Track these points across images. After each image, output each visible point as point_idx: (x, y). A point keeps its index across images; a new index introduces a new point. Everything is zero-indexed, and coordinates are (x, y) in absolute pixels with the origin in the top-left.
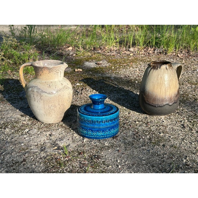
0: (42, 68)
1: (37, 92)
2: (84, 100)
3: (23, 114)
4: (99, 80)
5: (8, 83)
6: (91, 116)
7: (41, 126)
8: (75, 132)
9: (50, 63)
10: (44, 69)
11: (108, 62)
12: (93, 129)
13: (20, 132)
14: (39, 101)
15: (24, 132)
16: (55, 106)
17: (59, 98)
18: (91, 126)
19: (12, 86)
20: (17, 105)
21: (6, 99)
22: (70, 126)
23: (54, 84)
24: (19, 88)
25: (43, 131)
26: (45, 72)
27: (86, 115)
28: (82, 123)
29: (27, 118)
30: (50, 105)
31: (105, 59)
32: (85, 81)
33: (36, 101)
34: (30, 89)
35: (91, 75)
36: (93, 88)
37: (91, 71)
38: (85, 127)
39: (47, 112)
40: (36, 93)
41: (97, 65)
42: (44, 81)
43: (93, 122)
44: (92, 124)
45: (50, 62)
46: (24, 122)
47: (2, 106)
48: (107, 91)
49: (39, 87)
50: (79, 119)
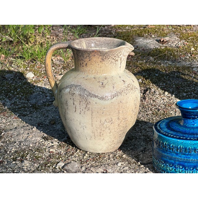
0: (91, 52)
1: (80, 95)
2: (151, 110)
3: (45, 135)
4: (171, 73)
5: (3, 78)
6: (183, 139)
7: (85, 157)
8: (147, 169)
9: (98, 43)
10: (93, 54)
11: (180, 37)
12: (186, 164)
13: (49, 167)
14: (82, 112)
15: (57, 167)
16: (111, 121)
17: (119, 106)
18: (182, 157)
19: (12, 83)
20: (30, 118)
21: (9, 109)
22: (138, 159)
23: (111, 81)
24: (26, 88)
25: (89, 166)
26: (95, 60)
27: (173, 137)
28: (164, 152)
29: (56, 142)
30: (103, 119)
31: (174, 32)
32: (144, 74)
33: (78, 111)
34: (68, 90)
35: (152, 63)
36: (162, 89)
37: (153, 56)
38: (171, 159)
39: (96, 132)
40: (77, 98)
41: (161, 45)
42: (93, 76)
43: (186, 151)
44: (184, 154)
45: (99, 41)
46: (51, 150)
47: (4, 121)
48: (191, 94)
49: (83, 86)
50: (159, 145)
